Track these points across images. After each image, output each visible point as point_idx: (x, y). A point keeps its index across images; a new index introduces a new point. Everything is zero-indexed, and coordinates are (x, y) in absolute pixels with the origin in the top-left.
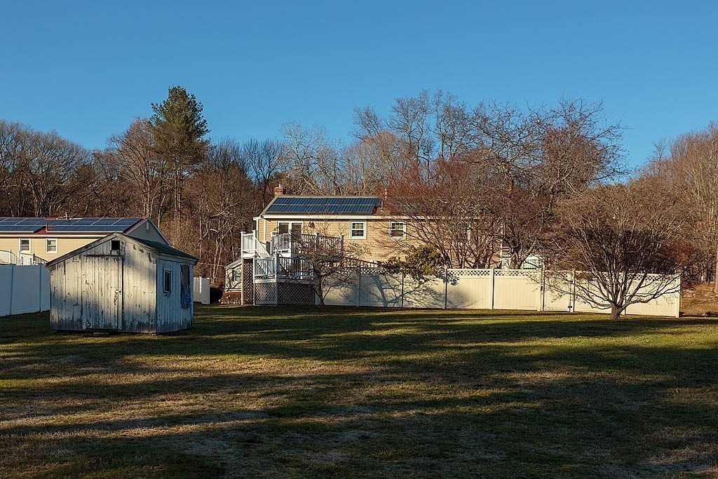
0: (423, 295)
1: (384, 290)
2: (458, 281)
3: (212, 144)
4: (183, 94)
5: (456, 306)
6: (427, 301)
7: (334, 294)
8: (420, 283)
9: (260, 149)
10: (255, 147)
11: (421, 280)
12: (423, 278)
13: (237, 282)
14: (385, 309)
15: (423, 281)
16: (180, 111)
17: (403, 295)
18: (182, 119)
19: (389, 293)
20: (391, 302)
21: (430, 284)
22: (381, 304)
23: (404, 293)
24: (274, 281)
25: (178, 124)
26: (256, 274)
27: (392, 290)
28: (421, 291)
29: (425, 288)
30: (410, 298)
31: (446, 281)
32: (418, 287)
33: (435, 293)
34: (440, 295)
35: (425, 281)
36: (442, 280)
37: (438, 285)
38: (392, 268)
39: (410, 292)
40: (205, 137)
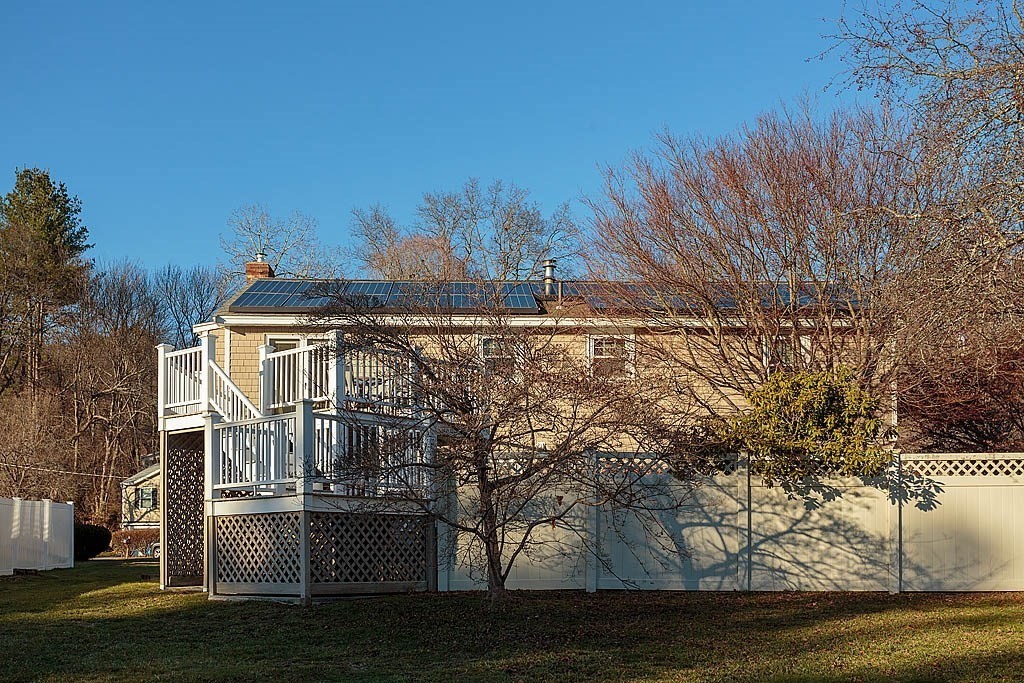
0: (823, 546)
1: (686, 532)
2: (939, 497)
3: (99, 268)
4: (44, 181)
5: (939, 583)
6: (838, 567)
8: (811, 505)
9: (184, 281)
10: (177, 277)
11: (813, 494)
12: (819, 487)
13: (144, 510)
15: (820, 497)
16: (37, 208)
17: (750, 549)
18: (41, 221)
19: (705, 540)
20: (712, 571)
21: (843, 508)
22: (675, 582)
23: (755, 539)
24: (294, 504)
25: (32, 229)
26: (215, 480)
27: (712, 531)
28: (816, 534)
29: (826, 523)
30: (777, 557)
31: (898, 494)
32: (805, 519)
33: (864, 538)
34: (881, 545)
35: (829, 497)
36: (882, 495)
37: (872, 510)
38: (712, 451)
39: (775, 538)
40: (85, 256)
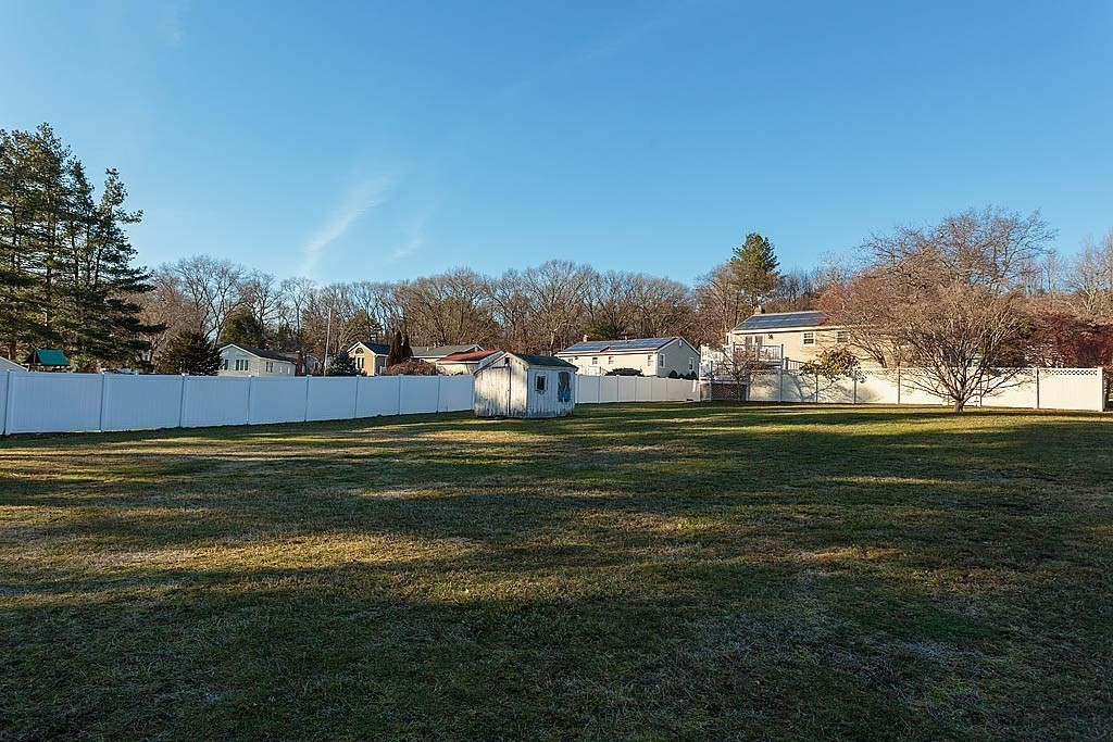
0: (835, 392)
1: (802, 388)
5: (864, 401)
6: (840, 397)
7: (760, 392)
8: (832, 382)
11: (833, 379)
14: (803, 403)
15: (835, 380)
17: (817, 392)
19: (806, 391)
20: (808, 397)
21: (841, 383)
22: (799, 400)
23: (818, 390)
27: (808, 388)
28: (833, 389)
29: (836, 386)
30: (823, 394)
31: (855, 379)
32: (831, 385)
33: (846, 390)
34: (850, 392)
35: (837, 380)
36: (851, 379)
37: (848, 383)
38: (808, 369)
39: (823, 390)
